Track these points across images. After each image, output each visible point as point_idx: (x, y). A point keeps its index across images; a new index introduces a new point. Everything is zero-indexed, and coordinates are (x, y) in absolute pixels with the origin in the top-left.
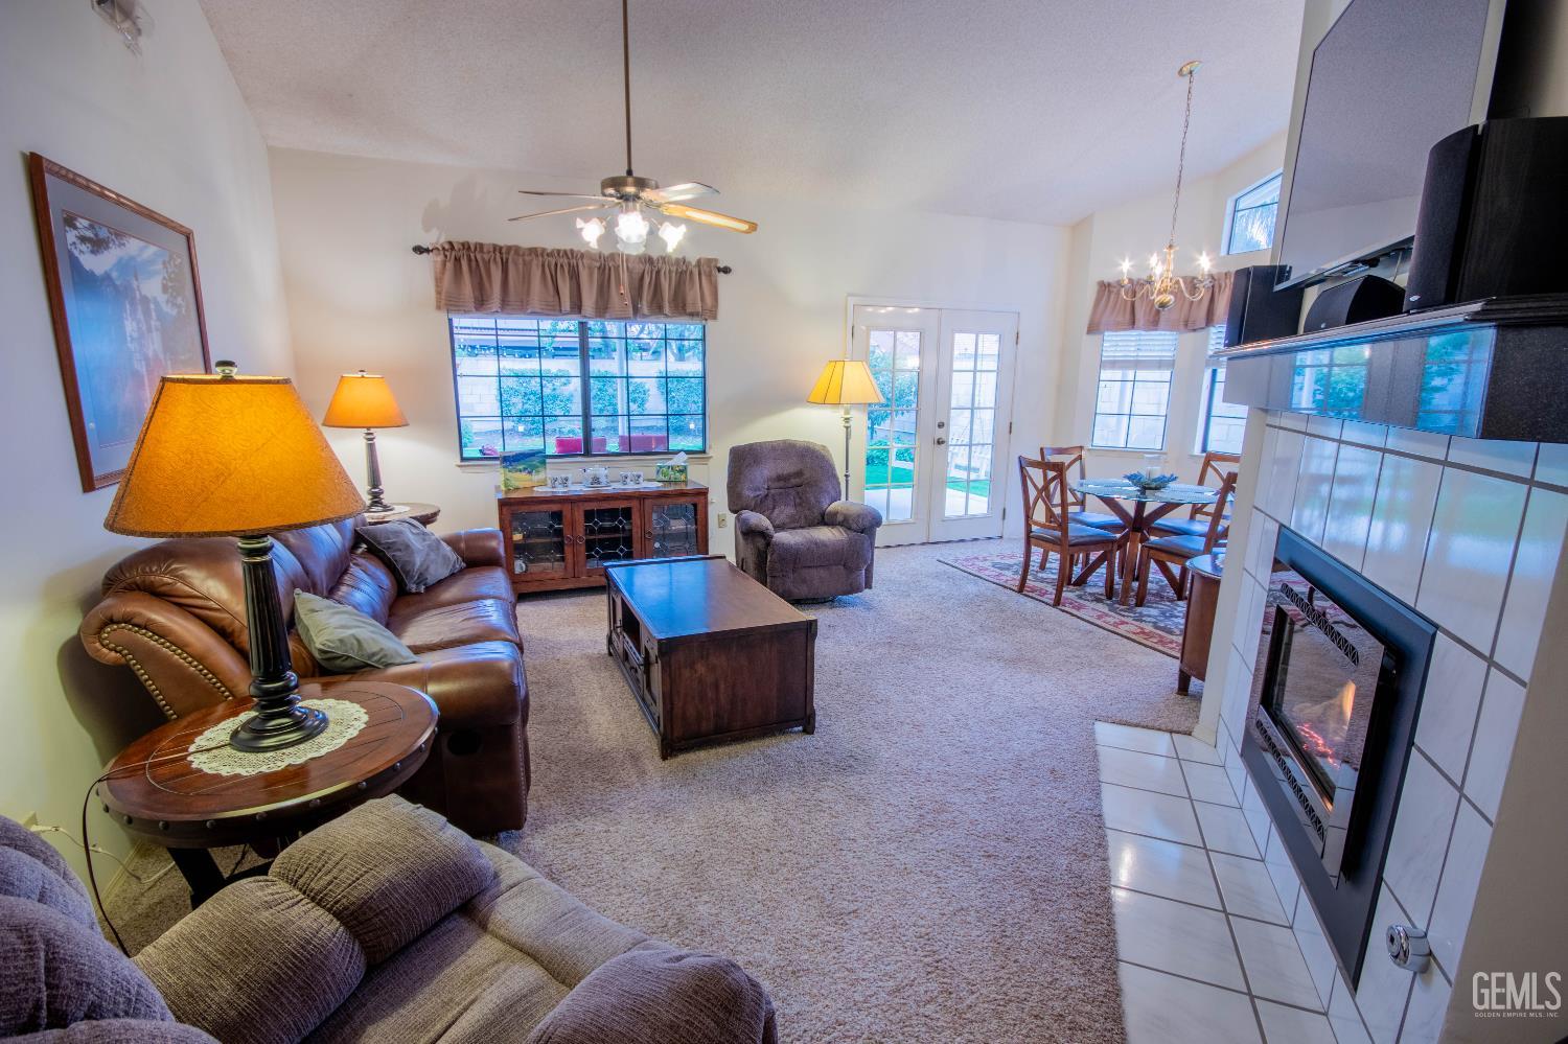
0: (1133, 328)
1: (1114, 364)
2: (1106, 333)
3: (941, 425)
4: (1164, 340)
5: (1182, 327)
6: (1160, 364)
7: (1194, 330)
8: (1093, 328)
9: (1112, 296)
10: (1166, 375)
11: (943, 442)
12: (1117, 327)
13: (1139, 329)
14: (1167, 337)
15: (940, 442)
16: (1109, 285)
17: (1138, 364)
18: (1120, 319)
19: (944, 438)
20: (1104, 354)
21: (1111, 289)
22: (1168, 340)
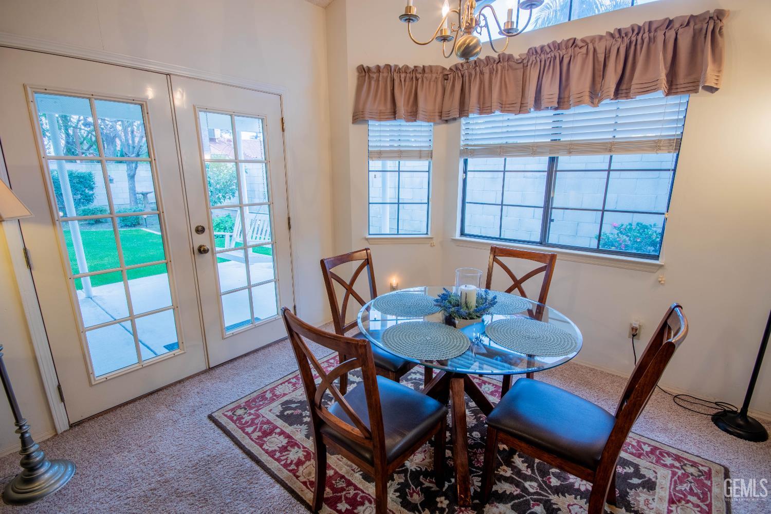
0: (395, 118)
1: (380, 155)
2: (371, 122)
3: (200, 230)
4: (421, 131)
5: (437, 118)
6: (420, 155)
7: (447, 121)
8: (359, 117)
9: (373, 83)
10: (423, 164)
11: (206, 251)
12: (380, 117)
13: (400, 118)
14: (423, 129)
15: (202, 251)
16: (369, 69)
17: (401, 154)
18: (382, 108)
19: (208, 246)
20: (370, 144)
21: (371, 75)
22: (424, 131)
